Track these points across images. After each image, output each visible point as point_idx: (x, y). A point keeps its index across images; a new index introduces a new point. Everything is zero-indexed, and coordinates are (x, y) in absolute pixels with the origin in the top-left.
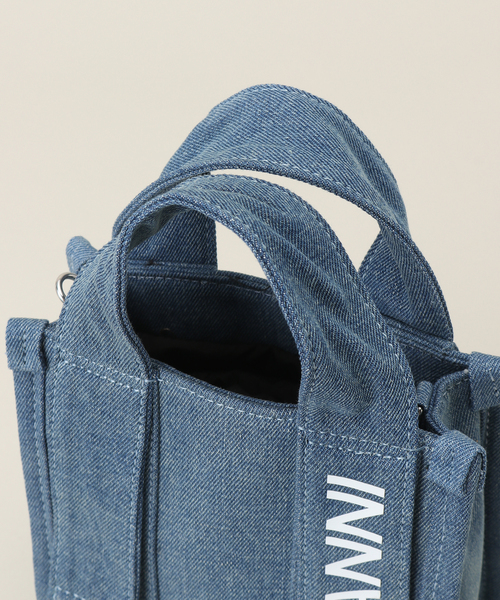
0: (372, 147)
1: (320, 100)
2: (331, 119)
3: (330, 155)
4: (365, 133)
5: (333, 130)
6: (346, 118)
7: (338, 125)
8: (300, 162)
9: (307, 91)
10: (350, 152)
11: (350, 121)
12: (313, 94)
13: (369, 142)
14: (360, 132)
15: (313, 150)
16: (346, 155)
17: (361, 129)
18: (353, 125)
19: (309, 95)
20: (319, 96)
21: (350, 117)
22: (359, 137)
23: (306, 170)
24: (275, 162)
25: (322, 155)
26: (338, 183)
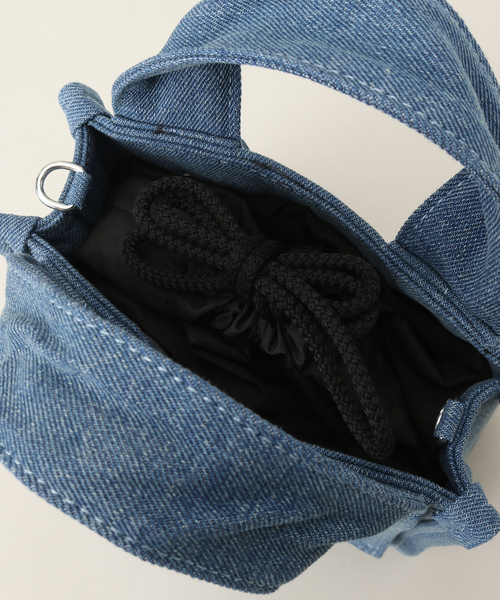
0: (488, 68)
2: (446, 25)
3: (443, 86)
5: (449, 44)
6: (462, 24)
7: (453, 36)
8: (399, 90)
11: (465, 29)
13: (485, 62)
14: (476, 47)
15: (420, 75)
16: (464, 87)
17: (478, 43)
18: (469, 36)
22: (475, 55)
23: (407, 105)
24: (364, 83)
25: (431, 84)
26: (448, 132)
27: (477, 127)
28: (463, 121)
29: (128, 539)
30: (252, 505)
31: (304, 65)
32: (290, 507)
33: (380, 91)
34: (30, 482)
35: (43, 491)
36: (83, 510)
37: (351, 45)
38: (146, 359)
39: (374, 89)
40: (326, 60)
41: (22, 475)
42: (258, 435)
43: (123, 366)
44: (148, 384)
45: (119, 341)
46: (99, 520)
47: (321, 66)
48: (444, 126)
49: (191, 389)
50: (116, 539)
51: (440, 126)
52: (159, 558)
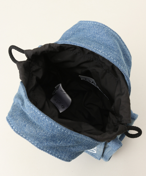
0: (126, 47)
1: (114, 31)
2: (116, 38)
3: (114, 51)
4: (125, 43)
5: (116, 42)
6: (120, 38)
7: (118, 40)
8: (105, 51)
9: (111, 28)
10: (120, 50)
11: (121, 39)
12: (112, 29)
13: (125, 46)
14: (123, 42)
15: (109, 48)
16: (119, 51)
17: (124, 41)
18: (122, 40)
19: (111, 29)
20: (113, 30)
21: (121, 37)
22: (123, 44)
23: (106, 54)
24: (98, 50)
25: (112, 50)
26: (114, 60)
27: (121, 59)
28: (118, 58)
29: (35, 144)
30: (61, 141)
31: (86, 46)
32: (69, 142)
33: (101, 51)
34: (17, 132)
35: (19, 134)
36: (27, 138)
37: (96, 42)
38: (38, 113)
39: (99, 51)
40: (90, 45)
41: (15, 131)
42: (61, 129)
43: (34, 114)
44: (39, 118)
45: (34, 109)
46: (30, 140)
47: (89, 46)
48: (114, 59)
49: (47, 120)
50: (33, 144)
51: (113, 59)
52: (41, 149)
